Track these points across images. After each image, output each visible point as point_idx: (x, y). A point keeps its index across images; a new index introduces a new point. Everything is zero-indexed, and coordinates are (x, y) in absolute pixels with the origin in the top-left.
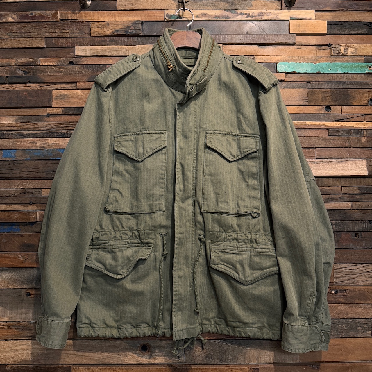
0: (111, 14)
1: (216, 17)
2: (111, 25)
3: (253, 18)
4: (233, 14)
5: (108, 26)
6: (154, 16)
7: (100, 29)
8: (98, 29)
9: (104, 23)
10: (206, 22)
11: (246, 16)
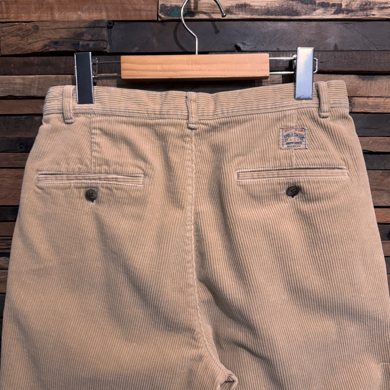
0: (45, 7)
1: (268, 11)
2: (43, 29)
3: (350, 14)
4: (305, 6)
5: (36, 33)
6: (135, 10)
7: (19, 38)
8: (15, 38)
9: (29, 26)
10: (247, 22)
11: (333, 10)
